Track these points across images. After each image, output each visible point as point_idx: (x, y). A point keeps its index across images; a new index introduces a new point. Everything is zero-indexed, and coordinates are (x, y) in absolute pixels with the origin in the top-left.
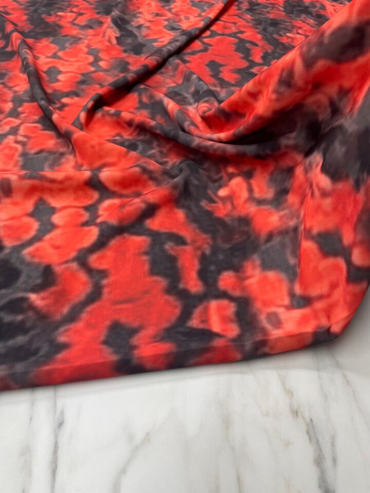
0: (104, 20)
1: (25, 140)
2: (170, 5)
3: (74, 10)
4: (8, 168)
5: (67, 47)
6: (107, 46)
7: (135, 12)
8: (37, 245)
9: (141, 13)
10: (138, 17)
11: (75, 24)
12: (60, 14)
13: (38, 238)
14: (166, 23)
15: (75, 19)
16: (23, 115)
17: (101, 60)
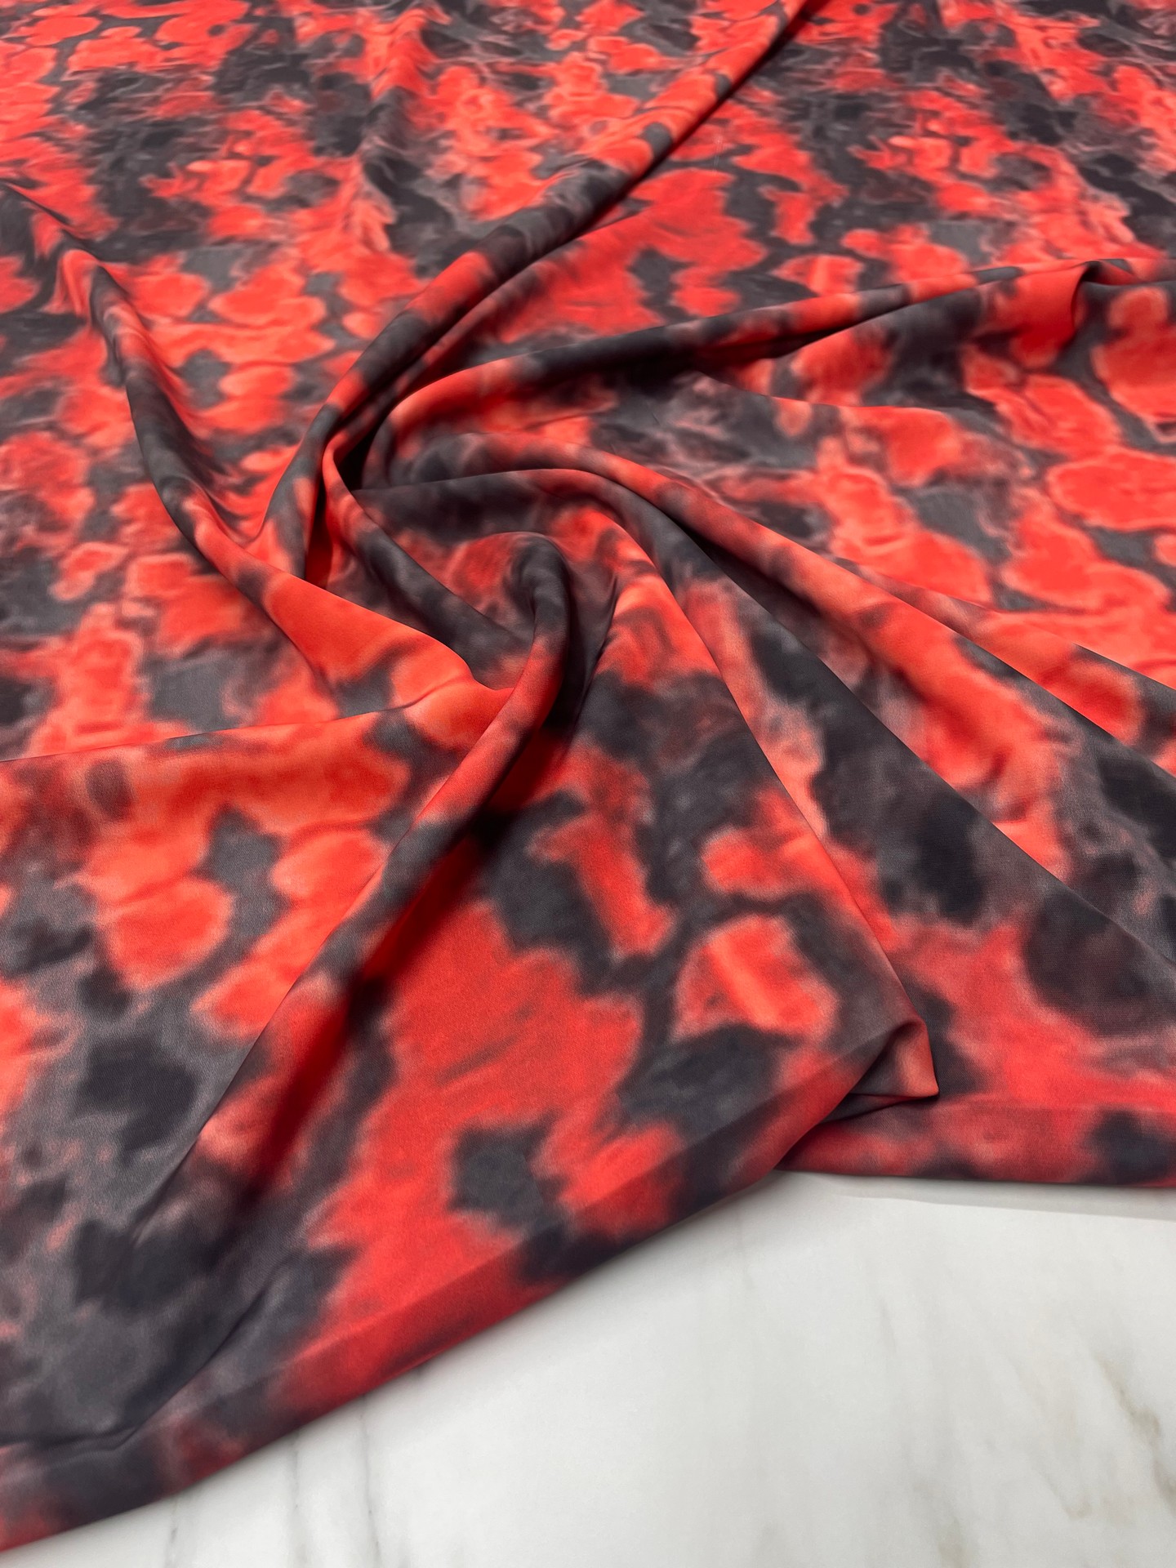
0: (338, 174)
1: (148, 612)
2: (539, 97)
3: (241, 148)
4: (109, 718)
5: (236, 279)
6: (363, 261)
7: (434, 135)
8: (237, 975)
9: (450, 134)
10: (446, 150)
11: (249, 198)
12: (197, 166)
13: (234, 952)
14: (536, 159)
15: (247, 181)
16: (130, 530)
17: (349, 308)
